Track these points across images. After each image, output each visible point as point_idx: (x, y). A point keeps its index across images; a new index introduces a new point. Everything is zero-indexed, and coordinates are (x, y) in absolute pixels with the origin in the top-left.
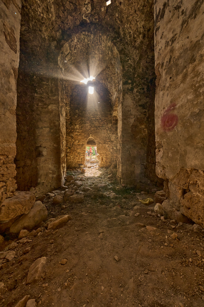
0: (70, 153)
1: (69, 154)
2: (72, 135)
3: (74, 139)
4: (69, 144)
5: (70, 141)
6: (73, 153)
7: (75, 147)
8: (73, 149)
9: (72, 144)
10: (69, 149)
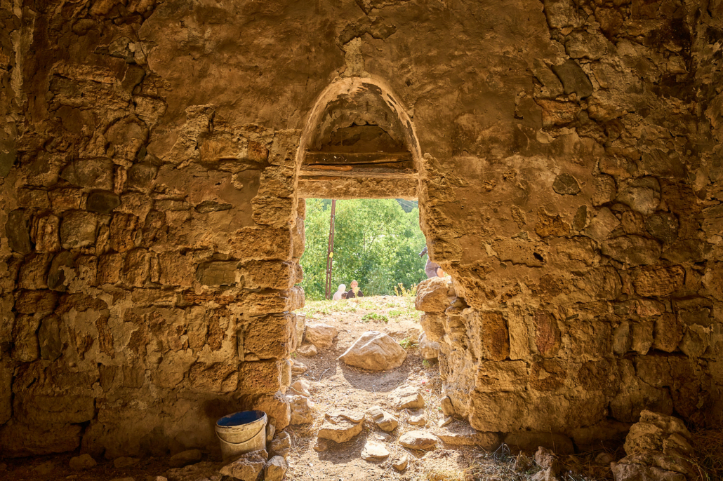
2: (132, 47)
3: (154, 97)
4: (102, 150)
5: (111, 117)
6: (137, 265)
7: (163, 192)
8: (143, 219)
9: (131, 150)
10: (93, 220)
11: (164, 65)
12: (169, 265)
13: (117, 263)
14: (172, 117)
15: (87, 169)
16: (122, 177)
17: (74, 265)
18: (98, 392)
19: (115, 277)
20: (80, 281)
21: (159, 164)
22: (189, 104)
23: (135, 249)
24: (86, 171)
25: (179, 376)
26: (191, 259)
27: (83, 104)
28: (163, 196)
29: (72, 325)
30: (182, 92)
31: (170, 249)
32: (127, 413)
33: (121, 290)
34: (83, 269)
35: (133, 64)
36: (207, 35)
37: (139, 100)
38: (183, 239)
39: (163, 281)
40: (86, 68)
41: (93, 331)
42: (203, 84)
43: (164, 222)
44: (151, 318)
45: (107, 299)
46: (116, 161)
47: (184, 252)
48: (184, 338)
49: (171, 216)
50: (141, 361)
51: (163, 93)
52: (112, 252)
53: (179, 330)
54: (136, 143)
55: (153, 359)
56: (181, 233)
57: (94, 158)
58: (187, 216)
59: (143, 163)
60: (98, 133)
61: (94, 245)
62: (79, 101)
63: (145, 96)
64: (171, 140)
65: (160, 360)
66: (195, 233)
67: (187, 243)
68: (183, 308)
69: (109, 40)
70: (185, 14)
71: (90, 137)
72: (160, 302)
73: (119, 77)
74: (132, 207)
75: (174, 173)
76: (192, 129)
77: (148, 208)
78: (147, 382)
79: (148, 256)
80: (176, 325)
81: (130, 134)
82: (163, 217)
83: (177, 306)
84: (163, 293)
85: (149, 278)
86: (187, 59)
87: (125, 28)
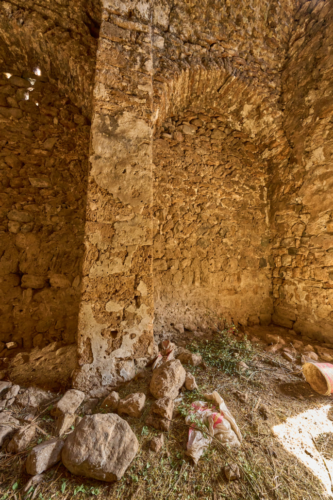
0: (293, 270)
1: (290, 273)
2: (297, 200)
3: (306, 213)
4: (291, 235)
5: (293, 224)
6: (305, 272)
7: (313, 246)
8: (306, 256)
9: (300, 233)
10: (290, 257)
11: (309, 201)
12: (318, 272)
13: (298, 271)
14: (313, 219)
15: (287, 241)
16: (298, 242)
17: (286, 271)
18: (296, 312)
19: (298, 275)
20: (288, 276)
21: (310, 236)
22: (320, 211)
23: (304, 266)
24: (287, 242)
25: (326, 314)
26: (326, 270)
27: (284, 222)
28: (313, 247)
29: (287, 289)
30: (317, 208)
31: (317, 266)
32: (306, 322)
33: (300, 280)
34: (288, 272)
35: (299, 204)
36: (324, 184)
37: (301, 216)
38: (322, 263)
39: (316, 278)
40: (284, 211)
41: (293, 292)
42: (325, 203)
43: (314, 257)
44: (312, 291)
45: (296, 282)
46: (296, 238)
47: (323, 268)
48: (327, 301)
49: (316, 254)
50: (310, 305)
51: (309, 211)
52: (297, 267)
53: (324, 297)
54: (302, 230)
55: (315, 306)
56: (321, 260)
57: (289, 238)
58: (323, 254)
59: (304, 237)
60: (289, 230)
61: (291, 265)
62: (283, 221)
63: (303, 214)
64: (314, 227)
65: (318, 307)
66: (327, 260)
67: (324, 264)
68: (325, 289)
69: (290, 200)
70: (315, 180)
71: (287, 231)
72: (315, 285)
73: (294, 210)
74: (302, 252)
75: (316, 238)
76: (322, 221)
77: (308, 252)
78: (313, 313)
79: (309, 269)
80: (322, 295)
81: (299, 228)
82: (313, 255)
83: (322, 288)
84: (316, 282)
85: (310, 276)
86: (317, 196)
87: (294, 194)
